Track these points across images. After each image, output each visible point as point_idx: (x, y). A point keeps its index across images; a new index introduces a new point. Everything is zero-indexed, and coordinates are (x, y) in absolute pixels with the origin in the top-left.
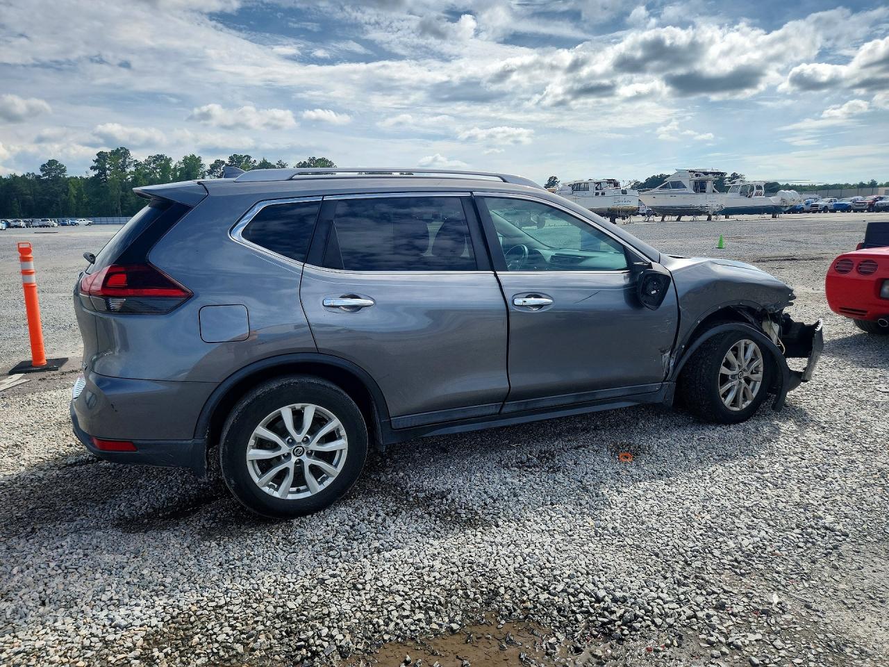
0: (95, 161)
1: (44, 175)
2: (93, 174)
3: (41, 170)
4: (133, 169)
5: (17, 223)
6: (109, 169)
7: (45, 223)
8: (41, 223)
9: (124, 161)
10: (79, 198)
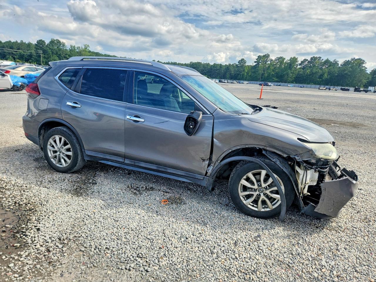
0: (256, 59)
1: (239, 64)
2: (255, 64)
3: (238, 62)
4: (269, 62)
5: (225, 81)
6: (261, 62)
7: (233, 82)
8: (232, 82)
9: (267, 59)
10: (248, 73)
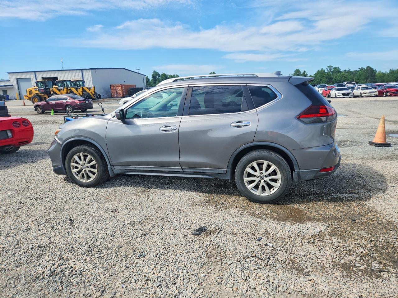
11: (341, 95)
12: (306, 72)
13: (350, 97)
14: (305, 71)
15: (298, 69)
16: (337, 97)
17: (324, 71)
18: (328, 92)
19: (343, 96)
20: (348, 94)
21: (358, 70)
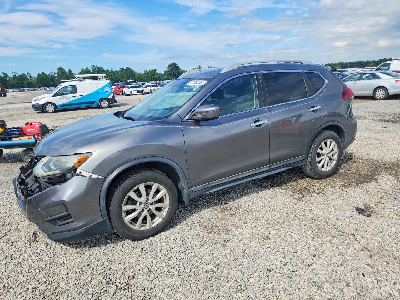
11: (136, 92)
12: (72, 70)
13: (143, 94)
14: (70, 70)
15: (60, 67)
16: (133, 94)
17: (90, 70)
18: (121, 90)
19: (138, 93)
20: (142, 91)
21: (119, 70)
